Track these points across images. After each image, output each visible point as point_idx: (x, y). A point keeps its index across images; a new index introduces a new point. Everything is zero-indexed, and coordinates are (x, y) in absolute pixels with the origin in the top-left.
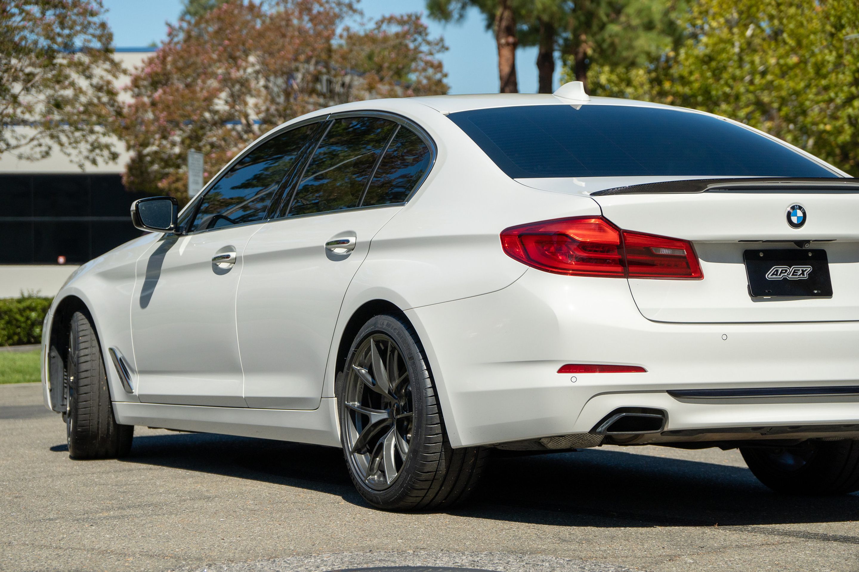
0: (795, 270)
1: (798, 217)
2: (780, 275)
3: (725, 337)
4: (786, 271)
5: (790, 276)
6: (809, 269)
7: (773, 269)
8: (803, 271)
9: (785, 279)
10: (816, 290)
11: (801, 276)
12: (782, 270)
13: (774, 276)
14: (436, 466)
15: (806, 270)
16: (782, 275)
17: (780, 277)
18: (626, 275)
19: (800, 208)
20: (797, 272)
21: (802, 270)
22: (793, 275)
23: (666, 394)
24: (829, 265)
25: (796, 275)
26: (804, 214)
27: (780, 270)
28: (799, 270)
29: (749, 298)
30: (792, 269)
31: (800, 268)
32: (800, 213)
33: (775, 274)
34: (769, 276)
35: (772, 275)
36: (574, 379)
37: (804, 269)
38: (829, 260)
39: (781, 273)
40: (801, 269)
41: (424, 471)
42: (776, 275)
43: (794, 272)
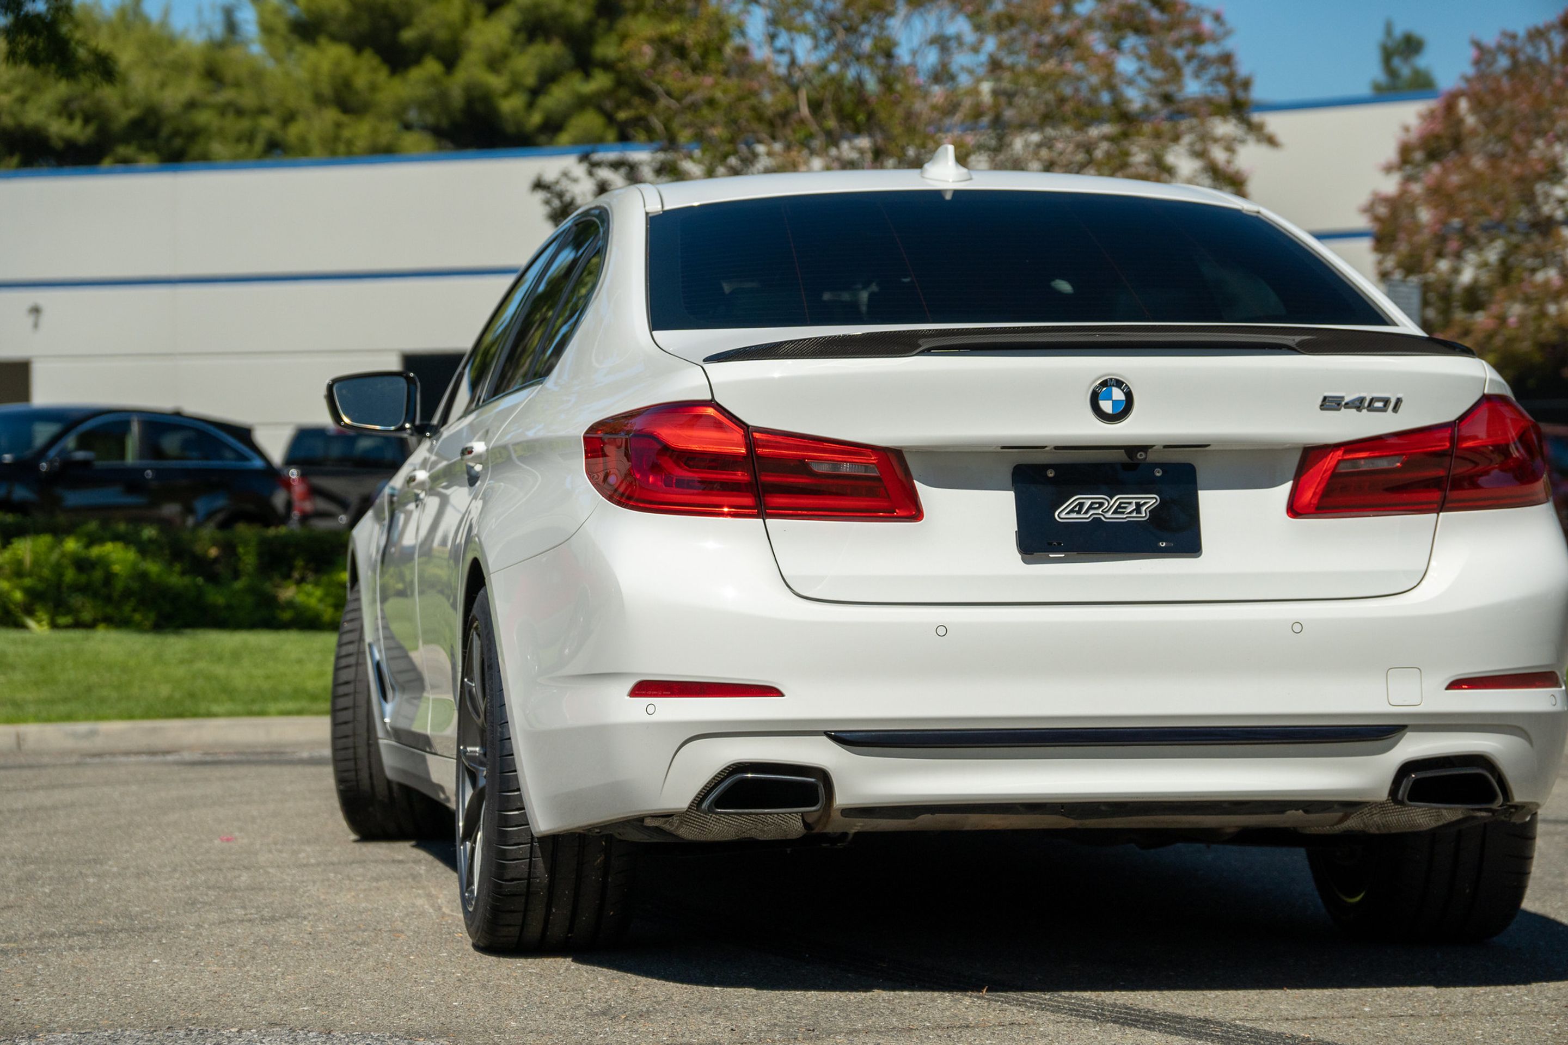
0: (1121, 503)
1: (1113, 401)
2: (1086, 512)
3: (941, 631)
4: (1101, 504)
5: (1109, 515)
6: (1151, 501)
7: (1073, 501)
8: (1139, 506)
9: (1097, 521)
10: (1163, 541)
11: (1134, 514)
12: (1092, 503)
13: (1074, 515)
14: (525, 868)
15: (1145, 503)
16: (1091, 512)
17: (1084, 517)
18: (762, 511)
19: (1119, 384)
20: (1125, 508)
21: (1137, 504)
22: (1115, 512)
23: (825, 738)
24: (1200, 492)
25: (1123, 513)
26: (1129, 396)
27: (1088, 503)
28: (1130, 503)
29: (1019, 556)
30: (1115, 501)
31: (1132, 499)
32: (1118, 394)
33: (1076, 511)
34: (1063, 514)
35: (1068, 513)
36: (651, 709)
37: (1142, 501)
38: (1198, 486)
39: (1090, 508)
40: (1134, 501)
41: (505, 878)
42: (1079, 512)
43: (1119, 507)
